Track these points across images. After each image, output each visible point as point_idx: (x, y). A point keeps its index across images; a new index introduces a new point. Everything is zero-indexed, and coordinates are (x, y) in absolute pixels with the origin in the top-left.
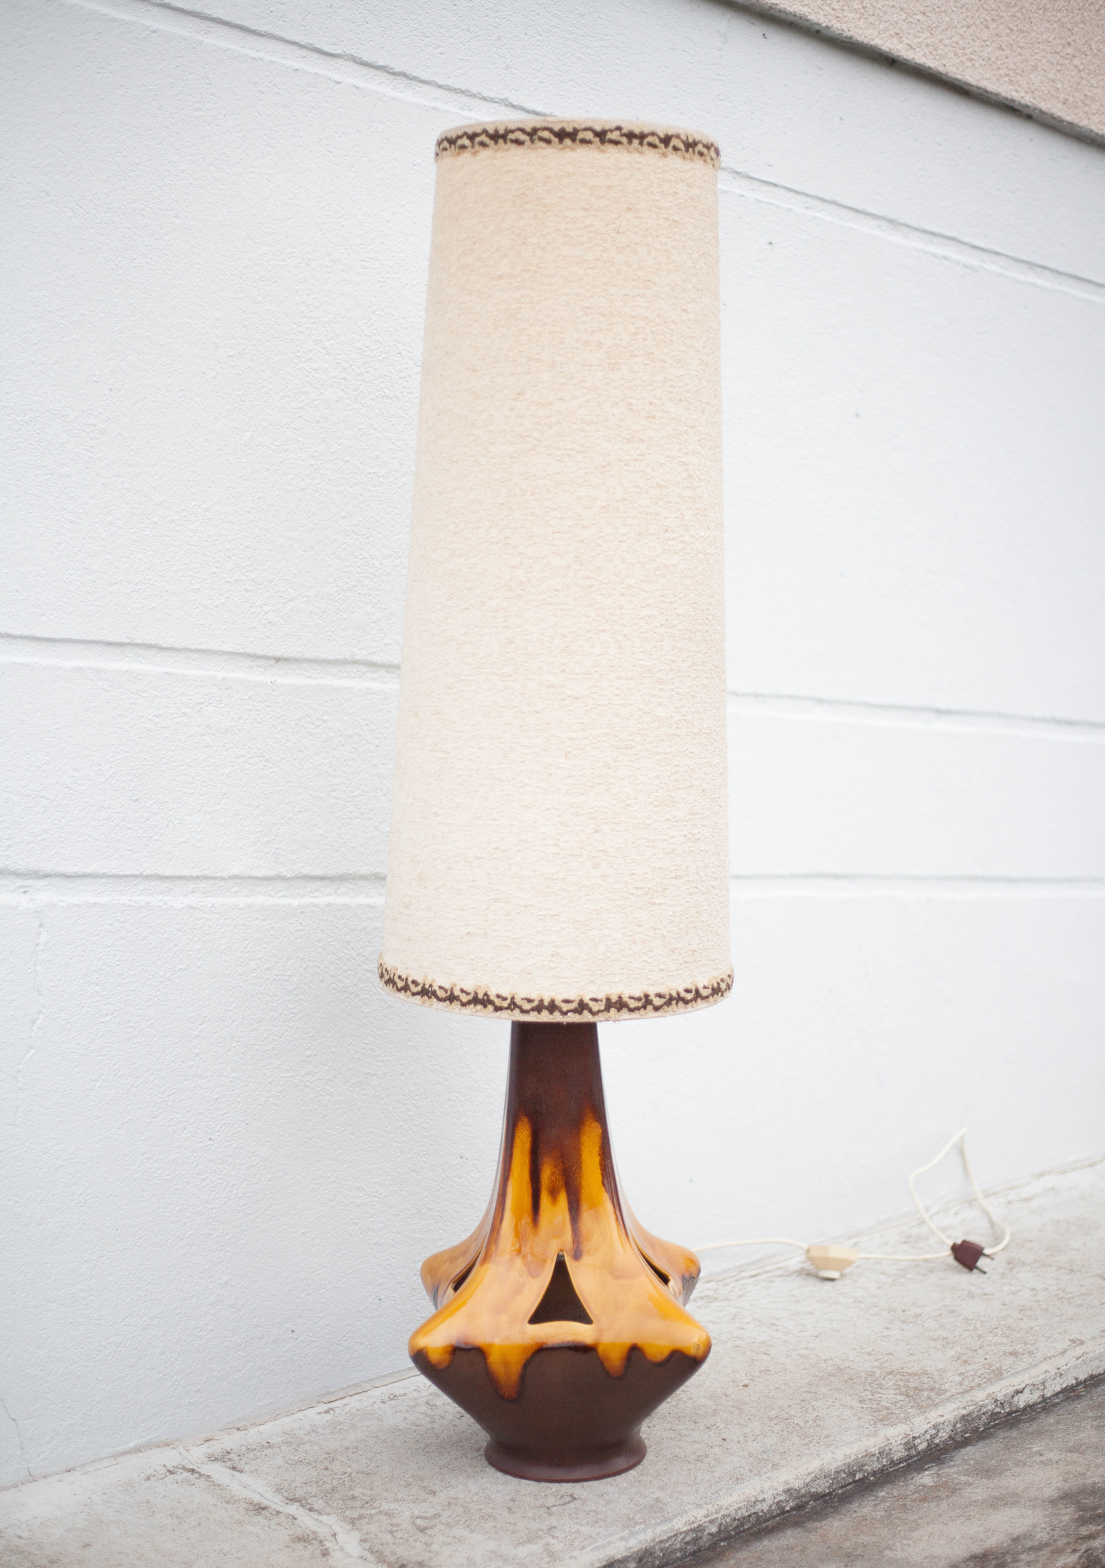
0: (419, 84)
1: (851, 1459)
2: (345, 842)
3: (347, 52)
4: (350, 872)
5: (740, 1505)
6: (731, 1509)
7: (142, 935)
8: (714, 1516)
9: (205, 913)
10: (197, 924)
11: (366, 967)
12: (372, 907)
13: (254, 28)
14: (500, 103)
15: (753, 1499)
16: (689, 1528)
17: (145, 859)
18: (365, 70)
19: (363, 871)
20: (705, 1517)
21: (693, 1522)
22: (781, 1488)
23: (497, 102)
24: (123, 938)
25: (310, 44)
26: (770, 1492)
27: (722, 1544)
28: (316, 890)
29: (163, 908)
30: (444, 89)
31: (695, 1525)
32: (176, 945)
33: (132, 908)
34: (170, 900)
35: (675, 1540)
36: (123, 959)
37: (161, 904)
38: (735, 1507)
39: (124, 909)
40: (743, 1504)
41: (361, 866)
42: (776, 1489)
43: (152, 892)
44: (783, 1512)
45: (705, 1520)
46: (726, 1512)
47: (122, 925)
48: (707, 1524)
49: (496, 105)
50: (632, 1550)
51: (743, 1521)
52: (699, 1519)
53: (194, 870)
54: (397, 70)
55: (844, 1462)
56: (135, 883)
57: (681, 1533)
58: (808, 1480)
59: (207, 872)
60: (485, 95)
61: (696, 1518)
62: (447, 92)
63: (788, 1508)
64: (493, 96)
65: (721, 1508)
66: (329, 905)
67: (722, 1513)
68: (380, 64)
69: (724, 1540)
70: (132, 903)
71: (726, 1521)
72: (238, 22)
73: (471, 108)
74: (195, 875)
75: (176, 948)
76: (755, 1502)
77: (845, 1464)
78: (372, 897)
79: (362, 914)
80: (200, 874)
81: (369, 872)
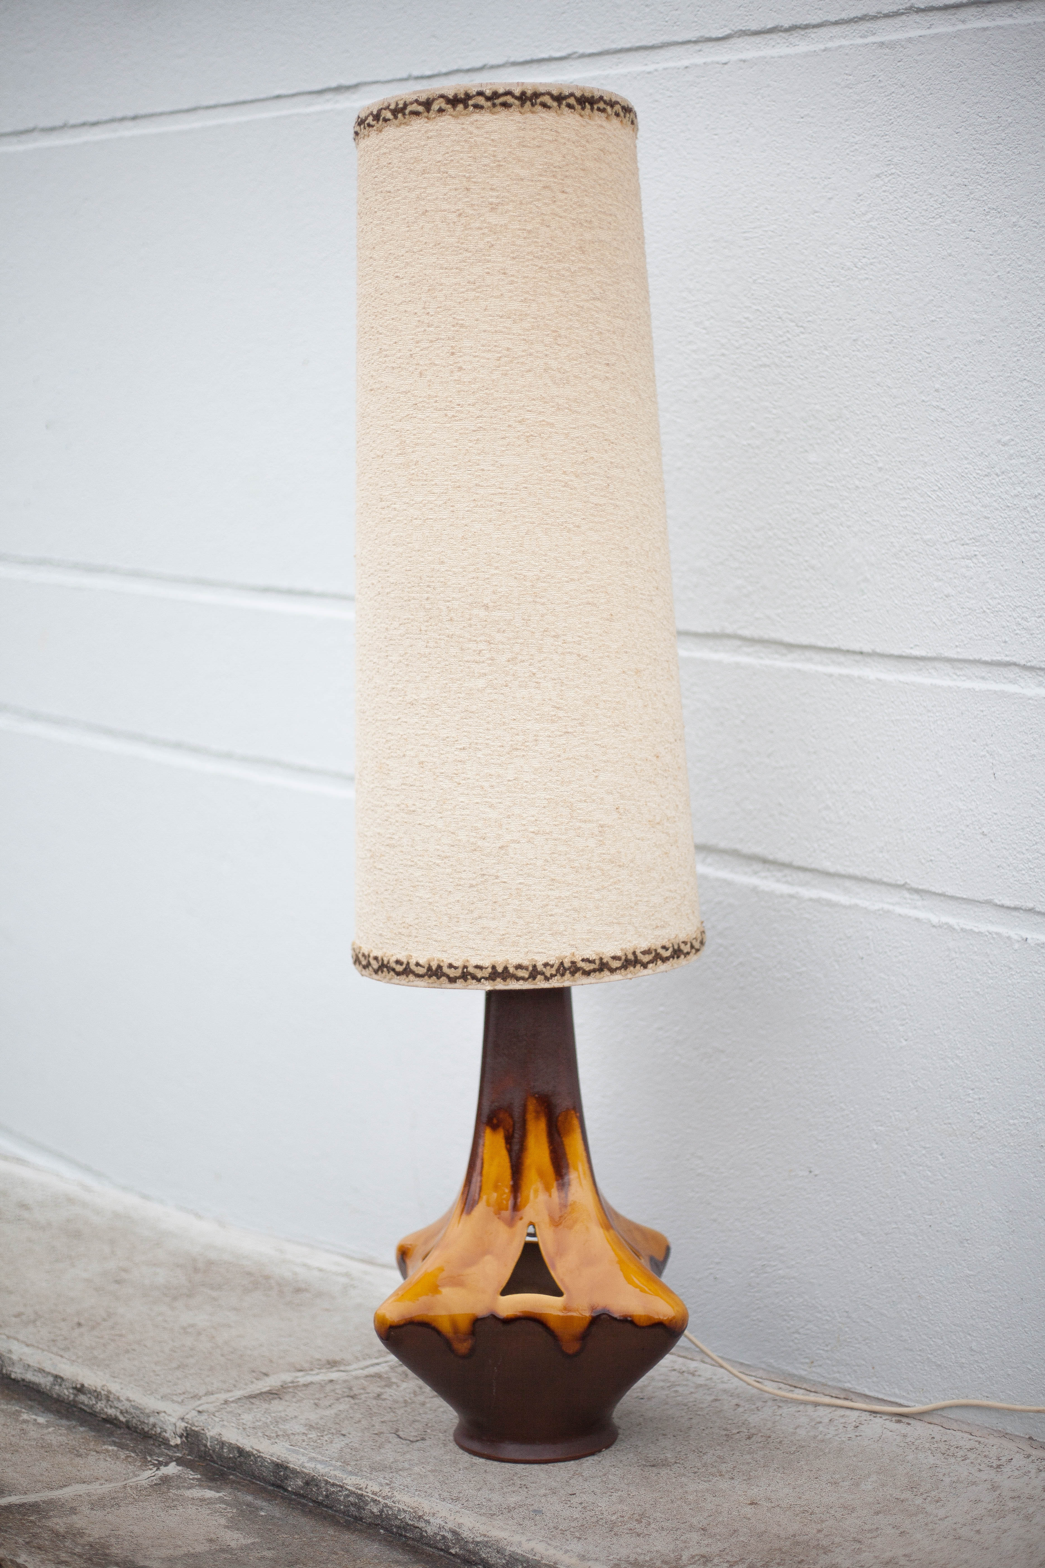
0: (815, 30)
1: (534, 1558)
3: (736, 30)
5: (406, 1508)
6: (397, 1505)
8: (380, 1499)
13: (650, 44)
14: (908, 13)
15: (420, 1514)
16: (354, 1489)
18: (757, 39)
20: (373, 1493)
21: (360, 1489)
22: (450, 1525)
23: (903, 14)
25: (702, 37)
26: (439, 1521)
27: (381, 1531)
30: (840, 24)
31: (360, 1492)
35: (340, 1491)
38: (400, 1506)
40: (409, 1509)
42: (446, 1523)
44: (446, 1551)
45: (370, 1495)
46: (390, 1504)
48: (369, 1500)
49: (904, 17)
50: (303, 1469)
51: (406, 1527)
52: (367, 1490)
54: (786, 26)
55: (524, 1554)
57: (347, 1489)
58: (478, 1539)
60: (886, 12)
61: (366, 1488)
62: (844, 26)
63: (453, 1551)
64: (895, 10)
65: (391, 1498)
67: (386, 1501)
68: (769, 26)
69: (386, 1529)
71: (387, 1511)
72: (638, 44)
73: (874, 32)
76: (420, 1517)
77: (524, 1556)
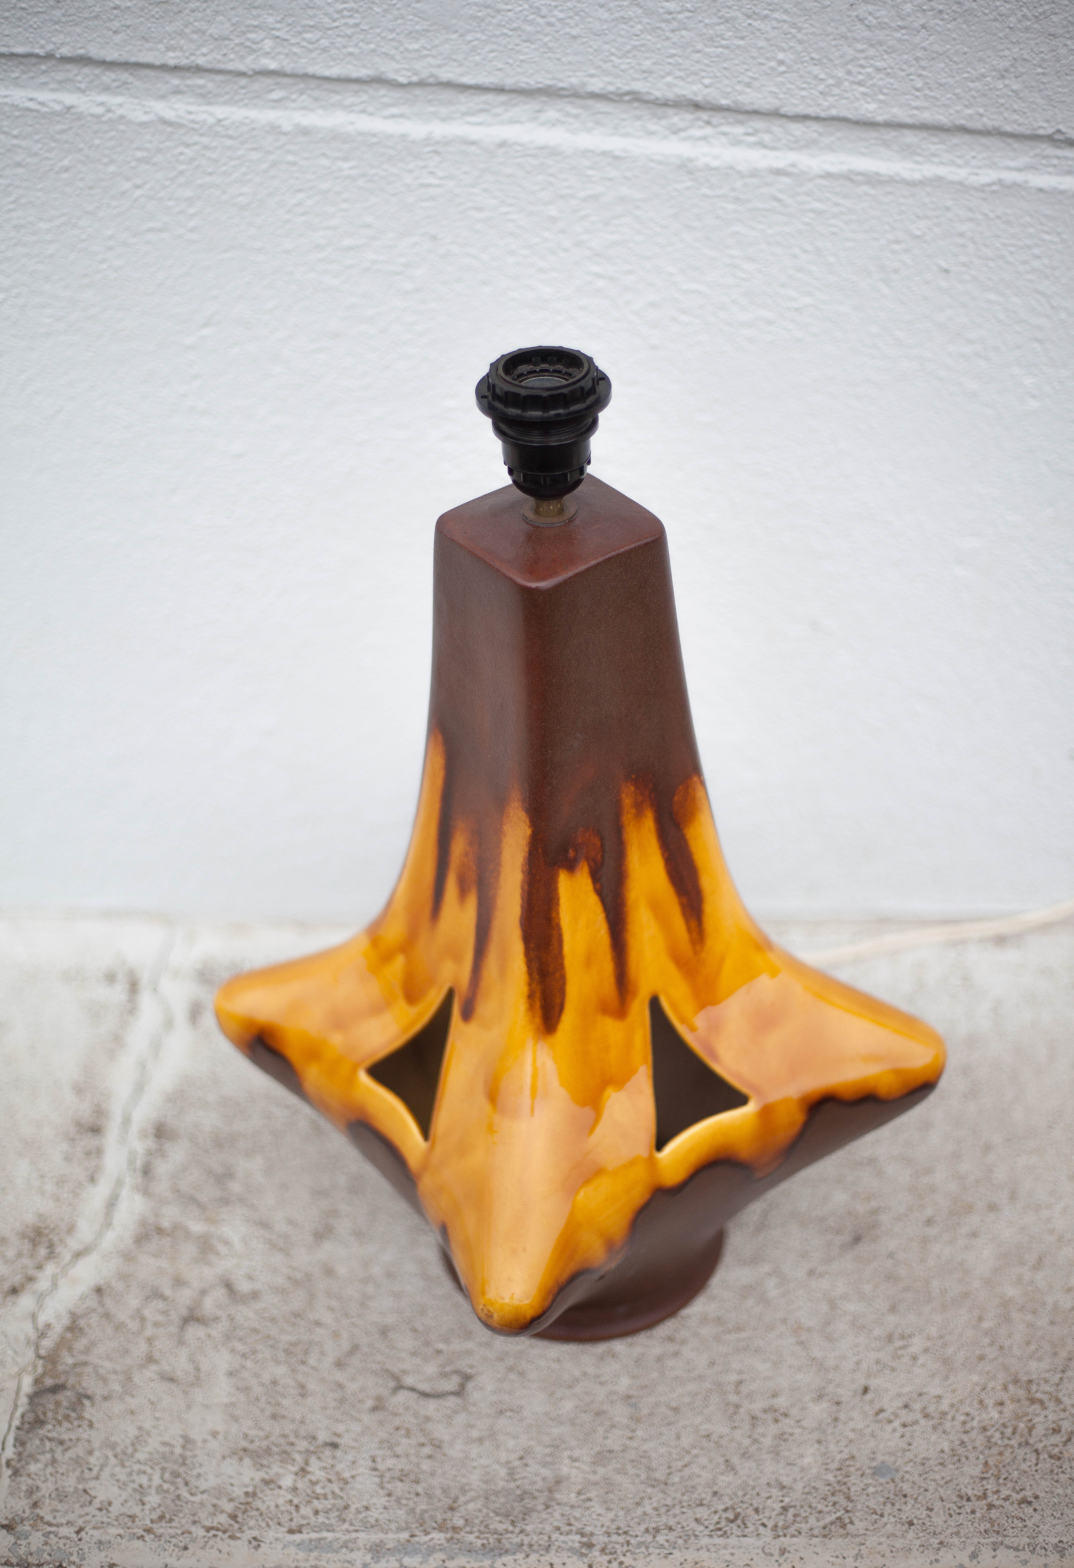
2: (550, 24)
4: (561, 85)
7: (60, 164)
9: (202, 135)
10: (181, 154)
11: (596, 269)
12: (617, 158)
17: (57, 27)
19: (596, 85)
24: (19, 165)
28: (482, 111)
29: (105, 118)
32: (138, 187)
33: (35, 114)
34: (120, 105)
36: (24, 201)
37: (100, 110)
39: (17, 114)
41: (592, 76)
43: (83, 86)
47: (15, 142)
53: (171, 54)
56: (43, 67)
59: (201, 61)
66: (503, 144)
70: (31, 105)
74: (172, 62)
75: (138, 193)
78: (627, 135)
79: (591, 168)
80: (184, 62)
81: (611, 88)
